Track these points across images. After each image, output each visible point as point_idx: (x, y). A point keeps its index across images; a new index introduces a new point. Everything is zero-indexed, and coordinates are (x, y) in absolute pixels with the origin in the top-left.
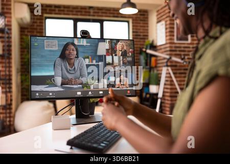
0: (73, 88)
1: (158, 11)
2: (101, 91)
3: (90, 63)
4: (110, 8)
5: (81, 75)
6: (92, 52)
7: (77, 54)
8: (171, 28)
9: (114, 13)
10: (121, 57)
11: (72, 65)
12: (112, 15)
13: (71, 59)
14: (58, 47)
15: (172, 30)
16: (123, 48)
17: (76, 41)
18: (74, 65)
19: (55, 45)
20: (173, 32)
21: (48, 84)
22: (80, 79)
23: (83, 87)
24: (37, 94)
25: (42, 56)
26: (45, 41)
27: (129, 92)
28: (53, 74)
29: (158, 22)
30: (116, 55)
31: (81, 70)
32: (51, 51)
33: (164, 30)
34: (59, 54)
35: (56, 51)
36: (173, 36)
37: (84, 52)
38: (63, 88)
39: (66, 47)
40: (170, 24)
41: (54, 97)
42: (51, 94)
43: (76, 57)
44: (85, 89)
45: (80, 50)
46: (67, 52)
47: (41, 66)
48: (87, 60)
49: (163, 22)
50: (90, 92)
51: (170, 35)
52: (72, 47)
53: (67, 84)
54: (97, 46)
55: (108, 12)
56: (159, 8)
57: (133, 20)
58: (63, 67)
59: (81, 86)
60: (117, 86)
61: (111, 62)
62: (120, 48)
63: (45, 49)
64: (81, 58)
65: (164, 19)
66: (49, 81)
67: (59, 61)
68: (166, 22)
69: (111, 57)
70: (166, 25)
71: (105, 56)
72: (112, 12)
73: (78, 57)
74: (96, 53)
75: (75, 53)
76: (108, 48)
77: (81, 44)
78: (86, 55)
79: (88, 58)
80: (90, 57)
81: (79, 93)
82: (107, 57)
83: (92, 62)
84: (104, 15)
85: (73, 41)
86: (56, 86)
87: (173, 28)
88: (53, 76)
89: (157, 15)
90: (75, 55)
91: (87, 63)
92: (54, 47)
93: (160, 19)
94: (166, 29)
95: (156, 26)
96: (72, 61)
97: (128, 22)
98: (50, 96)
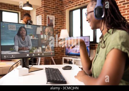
0: (25, 52)
1: (37, 9)
2: (39, 53)
3: (33, 39)
4: (8, 4)
5: (28, 45)
6: (34, 33)
7: (26, 33)
8: (45, 19)
9: (10, 7)
10: (48, 36)
11: (24, 39)
12: (8, 8)
13: (23, 36)
14: (16, 29)
15: (45, 20)
16: (48, 31)
17: (26, 26)
18: (25, 39)
19: (14, 28)
20: (46, 21)
21: (11, 50)
22: (28, 47)
23: (30, 52)
24: (5, 56)
25: (7, 34)
26: (9, 25)
27: (51, 54)
28: (13, 44)
29: (37, 15)
30: (45, 35)
31: (28, 42)
32: (12, 31)
33: (41, 20)
34: (17, 33)
35: (15, 31)
36: (46, 23)
37: (30, 32)
38: (19, 52)
39: (20, 29)
40: (45, 17)
41: (15, 57)
42: (13, 56)
43: (26, 35)
44: (31, 53)
45: (28, 31)
46: (21, 32)
47: (7, 40)
48: (31, 37)
49: (40, 16)
50: (33, 54)
51: (45, 23)
52: (24, 29)
53: (22, 50)
54: (36, 29)
55: (6, 6)
56: (38, 8)
57: (21, 12)
58: (19, 40)
59: (29, 51)
60: (46, 51)
61: (43, 38)
62: (47, 31)
63: (9, 29)
64: (28, 35)
65: (41, 14)
66: (12, 48)
67: (17, 37)
68: (42, 16)
69: (43, 35)
70: (42, 17)
71: (40, 35)
72: (8, 6)
73: (27, 35)
74: (36, 33)
75: (25, 32)
76: (41, 31)
77: (28, 28)
78: (31, 34)
79: (32, 36)
80: (33, 35)
81: (28, 55)
82: (41, 35)
83: (34, 38)
84: (3, 7)
85: (24, 26)
86: (15, 51)
87: (46, 19)
88: (14, 46)
89: (36, 12)
90: (25, 34)
91: (32, 38)
92: (14, 29)
93: (38, 14)
94: (42, 19)
95: (36, 17)
96: (24, 37)
97: (18, 13)
98: (12, 57)
